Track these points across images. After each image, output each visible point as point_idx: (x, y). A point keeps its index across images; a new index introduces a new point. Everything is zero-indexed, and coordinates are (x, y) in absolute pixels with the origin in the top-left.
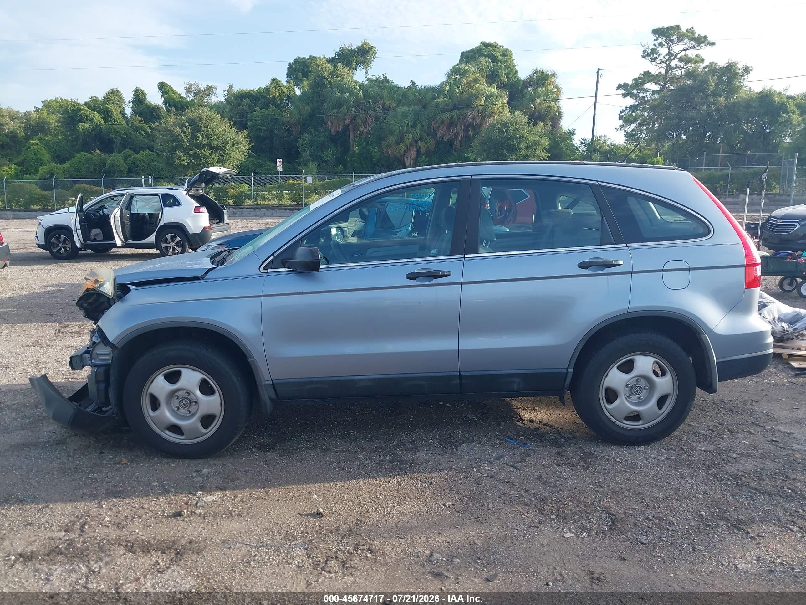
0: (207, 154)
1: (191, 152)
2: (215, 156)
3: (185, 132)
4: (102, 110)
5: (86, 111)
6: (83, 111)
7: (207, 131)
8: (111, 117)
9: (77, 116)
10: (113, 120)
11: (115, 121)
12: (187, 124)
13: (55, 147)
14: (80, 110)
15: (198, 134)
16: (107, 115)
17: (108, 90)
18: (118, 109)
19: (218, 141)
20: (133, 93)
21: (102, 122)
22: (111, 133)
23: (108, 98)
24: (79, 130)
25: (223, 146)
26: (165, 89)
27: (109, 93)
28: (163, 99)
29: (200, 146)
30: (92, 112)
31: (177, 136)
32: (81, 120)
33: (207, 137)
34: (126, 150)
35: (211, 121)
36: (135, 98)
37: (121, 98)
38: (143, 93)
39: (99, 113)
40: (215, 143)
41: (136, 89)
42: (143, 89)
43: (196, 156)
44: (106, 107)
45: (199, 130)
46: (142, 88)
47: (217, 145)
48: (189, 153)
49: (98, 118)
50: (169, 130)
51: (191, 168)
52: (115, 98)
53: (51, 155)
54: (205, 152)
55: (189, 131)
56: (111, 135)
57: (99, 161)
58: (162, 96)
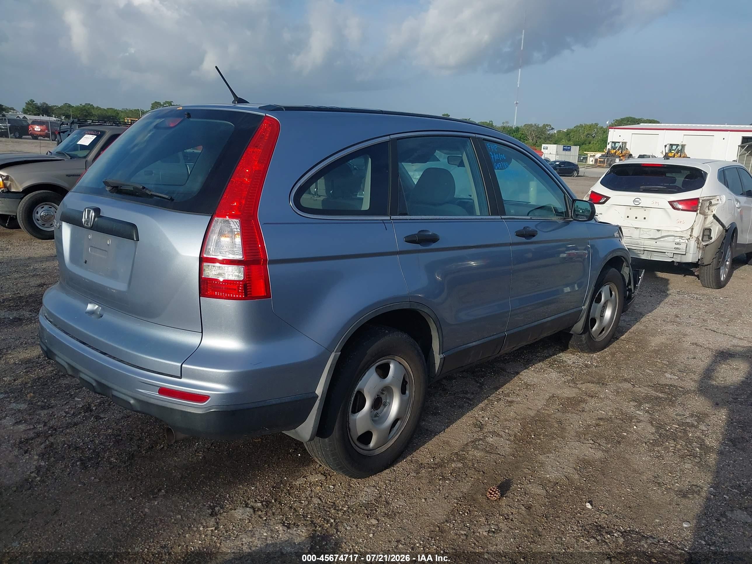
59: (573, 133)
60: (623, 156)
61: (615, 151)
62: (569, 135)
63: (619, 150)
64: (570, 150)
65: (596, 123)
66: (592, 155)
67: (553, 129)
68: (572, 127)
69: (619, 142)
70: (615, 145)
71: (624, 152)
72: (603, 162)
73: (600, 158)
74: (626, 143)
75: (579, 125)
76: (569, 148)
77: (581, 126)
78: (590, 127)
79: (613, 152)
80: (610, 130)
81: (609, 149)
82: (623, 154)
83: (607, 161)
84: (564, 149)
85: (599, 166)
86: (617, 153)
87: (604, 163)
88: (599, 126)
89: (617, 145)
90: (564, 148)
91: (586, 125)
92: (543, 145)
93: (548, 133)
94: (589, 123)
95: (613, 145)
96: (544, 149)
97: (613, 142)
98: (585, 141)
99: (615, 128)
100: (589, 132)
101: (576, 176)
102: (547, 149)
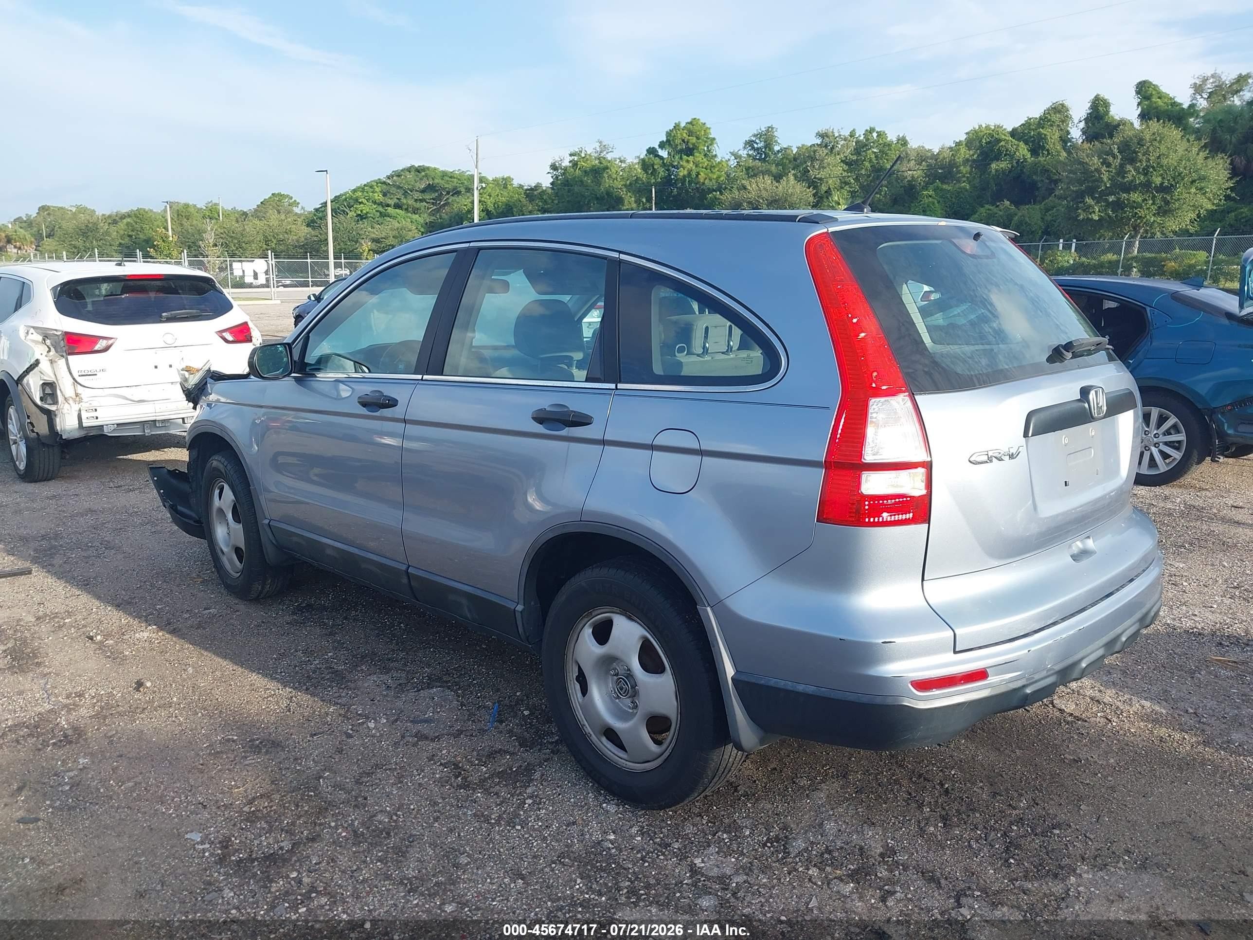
0: (1140, 200)
1: (1111, 199)
2: (1153, 204)
3: (1109, 165)
4: (1031, 137)
5: (1007, 142)
6: (1003, 143)
7: (1148, 160)
8: (1043, 148)
9: (992, 151)
10: (1046, 153)
11: (1049, 154)
12: (1116, 151)
13: (953, 200)
14: (999, 141)
15: (1129, 167)
16: (1037, 145)
17: (1048, 105)
18: (1057, 135)
19: (1163, 178)
20: (1089, 105)
21: (1029, 156)
22: (1035, 173)
23: (1046, 118)
24: (991, 171)
25: (1172, 185)
26: (1146, 92)
27: (1048, 109)
28: (1140, 109)
29: (1128, 188)
30: (1016, 142)
31: (1092, 172)
32: (997, 158)
33: (1146, 172)
34: (1050, 199)
35: (1160, 142)
36: (1090, 114)
37: (1067, 116)
38: (1106, 104)
39: (1026, 143)
40: (1158, 180)
41: (1096, 97)
42: (1106, 97)
43: (1118, 205)
44: (1039, 133)
45: (1132, 161)
46: (1106, 95)
47: (1162, 183)
48: (1106, 201)
49: (1023, 151)
50: (1082, 163)
51: (1106, 225)
52: (1056, 118)
53: (946, 211)
54: (1136, 197)
55: (1118, 161)
56: (1034, 177)
57: (1005, 218)
58: (1139, 104)
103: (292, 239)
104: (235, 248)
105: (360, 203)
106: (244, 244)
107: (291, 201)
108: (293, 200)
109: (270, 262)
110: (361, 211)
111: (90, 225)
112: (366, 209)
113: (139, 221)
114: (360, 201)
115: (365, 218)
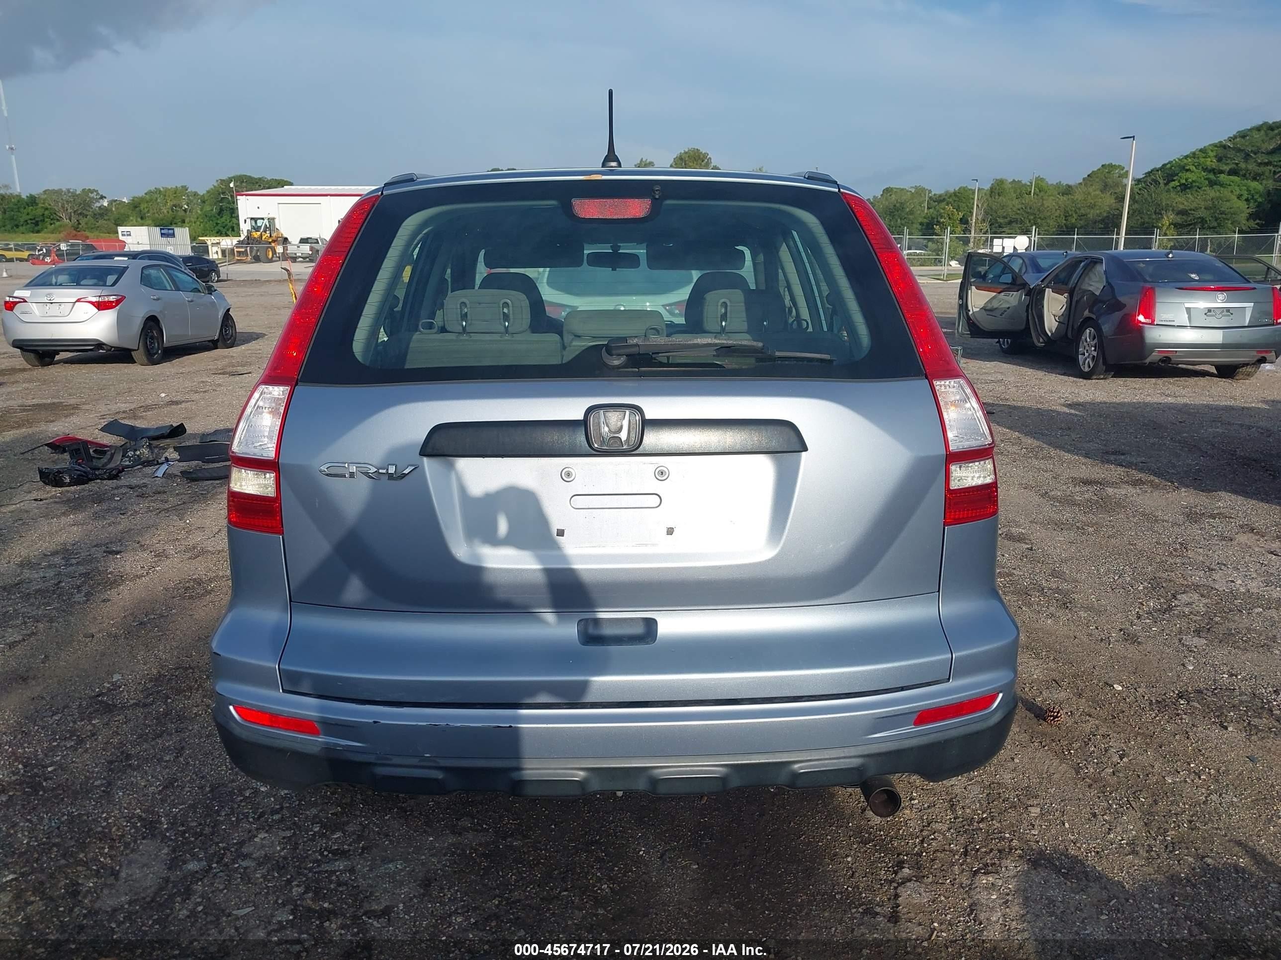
59: (146, 205)
60: (274, 241)
61: (259, 233)
62: (138, 209)
63: (265, 231)
64: (173, 235)
65: (183, 185)
66: (214, 242)
67: (102, 197)
68: (140, 193)
69: (263, 219)
70: (256, 223)
71: (274, 235)
72: (245, 253)
73: (237, 247)
74: (274, 219)
75: (153, 189)
76: (171, 232)
77: (158, 191)
78: (175, 193)
79: (256, 236)
80: (239, 197)
81: (248, 230)
82: (274, 238)
83: (251, 252)
84: (162, 235)
85: (239, 261)
86: (264, 237)
87: (247, 255)
88: (189, 190)
89: (259, 223)
90: (163, 232)
91: (166, 190)
92: (120, 229)
93: (98, 205)
94: (171, 185)
95: (254, 224)
96: (123, 235)
97: (252, 219)
98: (174, 218)
99: (247, 195)
100: (175, 202)
101: (217, 282)
102: (130, 235)
103: (1092, 214)
104: (1029, 225)
105: (1187, 170)
106: (1039, 221)
107: (1122, 172)
108: (1124, 171)
109: (1033, 239)
110: (1186, 180)
111: (898, 205)
112: (1191, 177)
113: (957, 199)
114: (1188, 168)
115: (1189, 188)
